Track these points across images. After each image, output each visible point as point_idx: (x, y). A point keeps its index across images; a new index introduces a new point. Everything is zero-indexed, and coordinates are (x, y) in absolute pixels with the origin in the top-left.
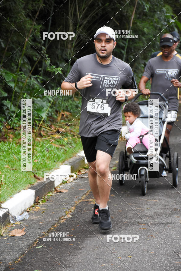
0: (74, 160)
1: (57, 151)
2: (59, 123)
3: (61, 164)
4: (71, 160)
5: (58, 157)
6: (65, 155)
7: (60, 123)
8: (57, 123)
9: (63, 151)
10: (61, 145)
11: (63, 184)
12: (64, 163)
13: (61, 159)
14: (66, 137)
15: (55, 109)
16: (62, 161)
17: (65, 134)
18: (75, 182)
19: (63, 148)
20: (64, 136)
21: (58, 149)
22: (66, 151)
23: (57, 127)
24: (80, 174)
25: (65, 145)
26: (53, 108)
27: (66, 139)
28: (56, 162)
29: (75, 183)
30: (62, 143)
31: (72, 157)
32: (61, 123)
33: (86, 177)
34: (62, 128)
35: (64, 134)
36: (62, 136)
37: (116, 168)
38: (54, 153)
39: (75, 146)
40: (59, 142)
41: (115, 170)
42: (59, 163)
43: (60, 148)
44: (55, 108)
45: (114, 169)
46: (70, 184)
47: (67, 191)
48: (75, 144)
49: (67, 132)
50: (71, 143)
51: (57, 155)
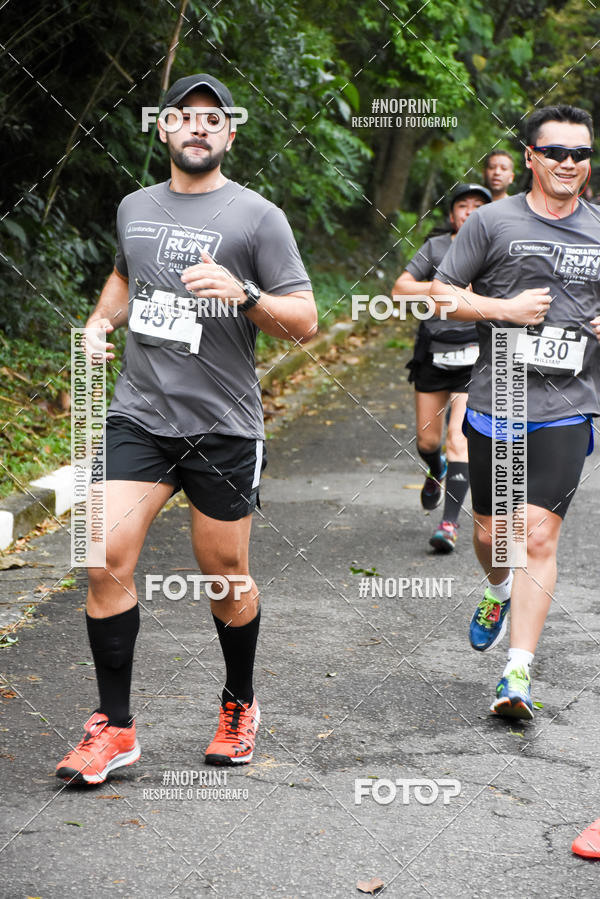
41: (69, 587)
45: (66, 586)
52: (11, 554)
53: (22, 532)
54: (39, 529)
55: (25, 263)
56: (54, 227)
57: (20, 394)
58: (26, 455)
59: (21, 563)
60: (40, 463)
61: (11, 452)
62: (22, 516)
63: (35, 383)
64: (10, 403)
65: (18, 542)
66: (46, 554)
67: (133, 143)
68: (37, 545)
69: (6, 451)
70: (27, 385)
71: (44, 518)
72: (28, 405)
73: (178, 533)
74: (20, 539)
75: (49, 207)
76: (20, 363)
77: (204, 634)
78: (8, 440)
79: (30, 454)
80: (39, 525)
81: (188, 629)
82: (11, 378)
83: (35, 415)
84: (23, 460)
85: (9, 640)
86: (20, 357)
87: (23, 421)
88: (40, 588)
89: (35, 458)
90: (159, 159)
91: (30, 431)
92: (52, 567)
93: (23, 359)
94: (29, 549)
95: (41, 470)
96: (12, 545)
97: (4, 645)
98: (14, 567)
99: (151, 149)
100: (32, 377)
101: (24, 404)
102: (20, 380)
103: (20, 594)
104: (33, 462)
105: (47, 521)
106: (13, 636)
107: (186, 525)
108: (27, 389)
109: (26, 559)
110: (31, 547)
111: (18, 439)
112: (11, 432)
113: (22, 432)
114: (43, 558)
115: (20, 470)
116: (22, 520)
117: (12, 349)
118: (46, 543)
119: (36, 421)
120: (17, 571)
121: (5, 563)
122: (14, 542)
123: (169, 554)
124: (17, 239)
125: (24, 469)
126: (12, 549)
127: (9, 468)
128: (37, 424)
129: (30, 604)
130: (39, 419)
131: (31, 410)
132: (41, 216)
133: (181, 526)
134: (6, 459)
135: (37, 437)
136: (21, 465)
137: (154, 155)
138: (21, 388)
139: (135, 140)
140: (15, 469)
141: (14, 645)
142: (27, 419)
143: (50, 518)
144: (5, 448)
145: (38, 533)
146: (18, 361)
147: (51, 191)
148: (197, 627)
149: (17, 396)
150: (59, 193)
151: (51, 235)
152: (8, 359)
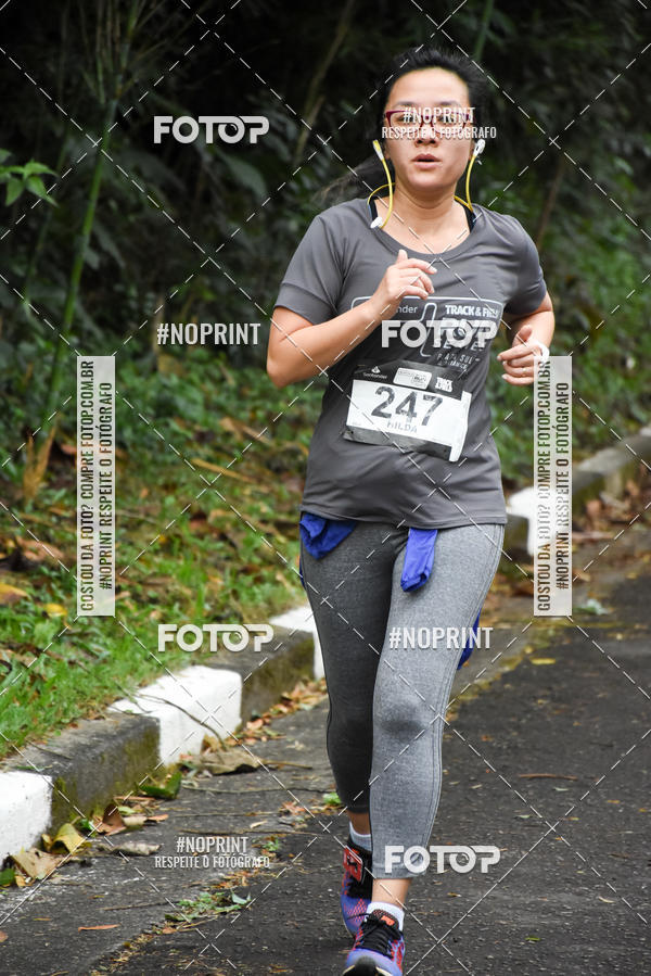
0: (83, 740)
2: (29, 507)
4: (64, 740)
6: (29, 708)
7: (36, 508)
8: (20, 505)
9: (16, 683)
10: (16, 643)
12: (9, 762)
14: (60, 594)
15: (19, 419)
17: (59, 578)
18: (66, 878)
19: (22, 664)
20: (50, 590)
22: (38, 684)
23: (17, 531)
24: (112, 830)
25: (40, 646)
26: (11, 415)
27: (55, 611)
29: (69, 884)
31: (73, 723)
32: (46, 510)
33: (143, 847)
34: (48, 540)
35: (50, 579)
36: (37, 587)
39: (106, 653)
40: (9, 629)
44: (19, 412)
45: (333, 804)
46: (31, 894)
48: (109, 641)
50: (82, 635)
52: (238, 745)
53: (257, 707)
54: (286, 701)
55: (263, 235)
56: (313, 171)
57: (253, 465)
58: (265, 572)
59: (256, 761)
60: (287, 585)
61: (238, 567)
62: (257, 679)
63: (279, 444)
64: (235, 480)
65: (250, 725)
66: (298, 746)
68: (283, 730)
69: (229, 565)
70: (264, 448)
71: (296, 682)
72: (267, 484)
73: (530, 710)
74: (254, 719)
75: (305, 135)
76: (254, 410)
77: (580, 894)
78: (232, 544)
79: (271, 569)
80: (286, 695)
81: (550, 884)
82: (237, 437)
83: (279, 501)
84: (259, 580)
85: (236, 899)
86: (254, 399)
87: (257, 511)
88: (288, 807)
89: (279, 577)
90: (499, 42)
91: (270, 528)
92: (310, 769)
93: (258, 403)
94: (269, 738)
95: (291, 597)
96: (240, 729)
97: (227, 909)
98: (244, 769)
99: (485, 25)
100: (274, 435)
101: (260, 481)
102: (252, 439)
103: (253, 817)
104: (276, 583)
105: (300, 687)
106: (242, 893)
107: (544, 697)
108: (266, 456)
109: (264, 755)
110: (273, 734)
111: (249, 543)
112: (239, 531)
113: (258, 532)
114: (294, 754)
115: (253, 597)
116: (257, 686)
117: (240, 385)
118: (299, 726)
119: (280, 512)
120: (250, 775)
121: (227, 762)
122: (243, 725)
123: (514, 748)
124: (250, 192)
125: (260, 597)
126: (241, 736)
127: (235, 594)
128: (283, 518)
129: (273, 835)
130: (287, 508)
131: (272, 491)
132: (292, 152)
133: (536, 699)
134: (229, 578)
135: (282, 539)
136: (256, 590)
137: (492, 36)
138: (255, 454)
140: (244, 596)
141: (243, 909)
142: (265, 509)
143: (306, 683)
144: (228, 558)
145: (284, 709)
146: (249, 405)
147: (308, 106)
148: (568, 881)
149: (248, 468)
150: (323, 109)
151: (308, 183)
152: (232, 404)
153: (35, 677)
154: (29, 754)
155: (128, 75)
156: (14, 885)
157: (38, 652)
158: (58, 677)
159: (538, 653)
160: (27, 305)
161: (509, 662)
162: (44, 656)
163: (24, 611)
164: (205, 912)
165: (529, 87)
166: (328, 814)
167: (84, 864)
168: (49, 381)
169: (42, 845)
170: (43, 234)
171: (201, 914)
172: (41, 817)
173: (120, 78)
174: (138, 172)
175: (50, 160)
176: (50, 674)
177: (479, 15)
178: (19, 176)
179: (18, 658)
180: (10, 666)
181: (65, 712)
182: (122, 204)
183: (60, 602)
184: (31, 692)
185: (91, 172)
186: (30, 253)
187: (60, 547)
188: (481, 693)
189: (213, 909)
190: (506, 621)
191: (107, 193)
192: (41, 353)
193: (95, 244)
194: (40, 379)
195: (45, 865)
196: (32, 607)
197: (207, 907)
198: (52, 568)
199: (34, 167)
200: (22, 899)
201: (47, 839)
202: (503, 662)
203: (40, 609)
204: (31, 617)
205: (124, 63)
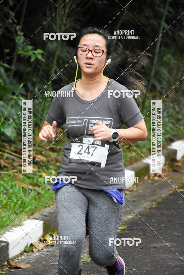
0: (52, 211)
1: (22, 194)
3: (26, 217)
4: (47, 211)
5: (23, 205)
6: (37, 202)
8: (35, 145)
9: (33, 195)
10: (33, 184)
11: (26, 254)
12: (31, 217)
13: (27, 210)
14: (45, 170)
16: (30, 213)
17: (45, 166)
18: (47, 249)
19: (35, 190)
20: (43, 169)
21: (24, 190)
22: (39, 196)
25: (40, 185)
27: (44, 175)
28: (17, 214)
29: (48, 251)
30: (37, 180)
31: (49, 206)
32: (42, 147)
34: (42, 155)
35: (42, 166)
36: (39, 168)
37: (126, 227)
38: (16, 198)
40: (31, 180)
41: (123, 230)
42: (23, 216)
43: (29, 189)
45: (122, 230)
46: (37, 254)
47: (29, 266)
49: (48, 162)
51: (22, 201)
56: (117, 52)
67: (157, 8)
73: (177, 204)
75: (115, 42)
90: (170, 15)
99: (166, 11)
107: (181, 200)
133: (179, 201)
137: (168, 14)
139: (159, 6)
151: (116, 55)
153: (39, 193)
154: (37, 215)
155: (65, 25)
156: (33, 251)
157: (39, 186)
158: (45, 193)
159: (180, 188)
160: (36, 89)
161: (171, 190)
162: (41, 188)
163: (35, 175)
164: (86, 260)
165: (178, 28)
166: (120, 232)
167: (52, 246)
168: (43, 111)
169: (40, 240)
170: (41, 69)
171: (85, 260)
172: (40, 232)
173: (63, 26)
174: (68, 52)
175: (43, 49)
176: (43, 192)
177: (164, 8)
178: (34, 54)
179: (34, 188)
180: (31, 190)
181: (47, 203)
182: (63, 61)
183: (45, 172)
184: (37, 197)
185: (55, 52)
186: (38, 75)
187: (46, 157)
188: (164, 199)
189: (88, 259)
190: (170, 178)
191: (59, 58)
192: (40, 103)
193: (56, 72)
194: (40, 110)
195: (41, 246)
196: (38, 174)
197: (87, 258)
198: (43, 163)
199: (39, 51)
200: (35, 255)
201: (42, 239)
202: (170, 190)
203: (40, 174)
204: (38, 177)
205: (64, 22)
